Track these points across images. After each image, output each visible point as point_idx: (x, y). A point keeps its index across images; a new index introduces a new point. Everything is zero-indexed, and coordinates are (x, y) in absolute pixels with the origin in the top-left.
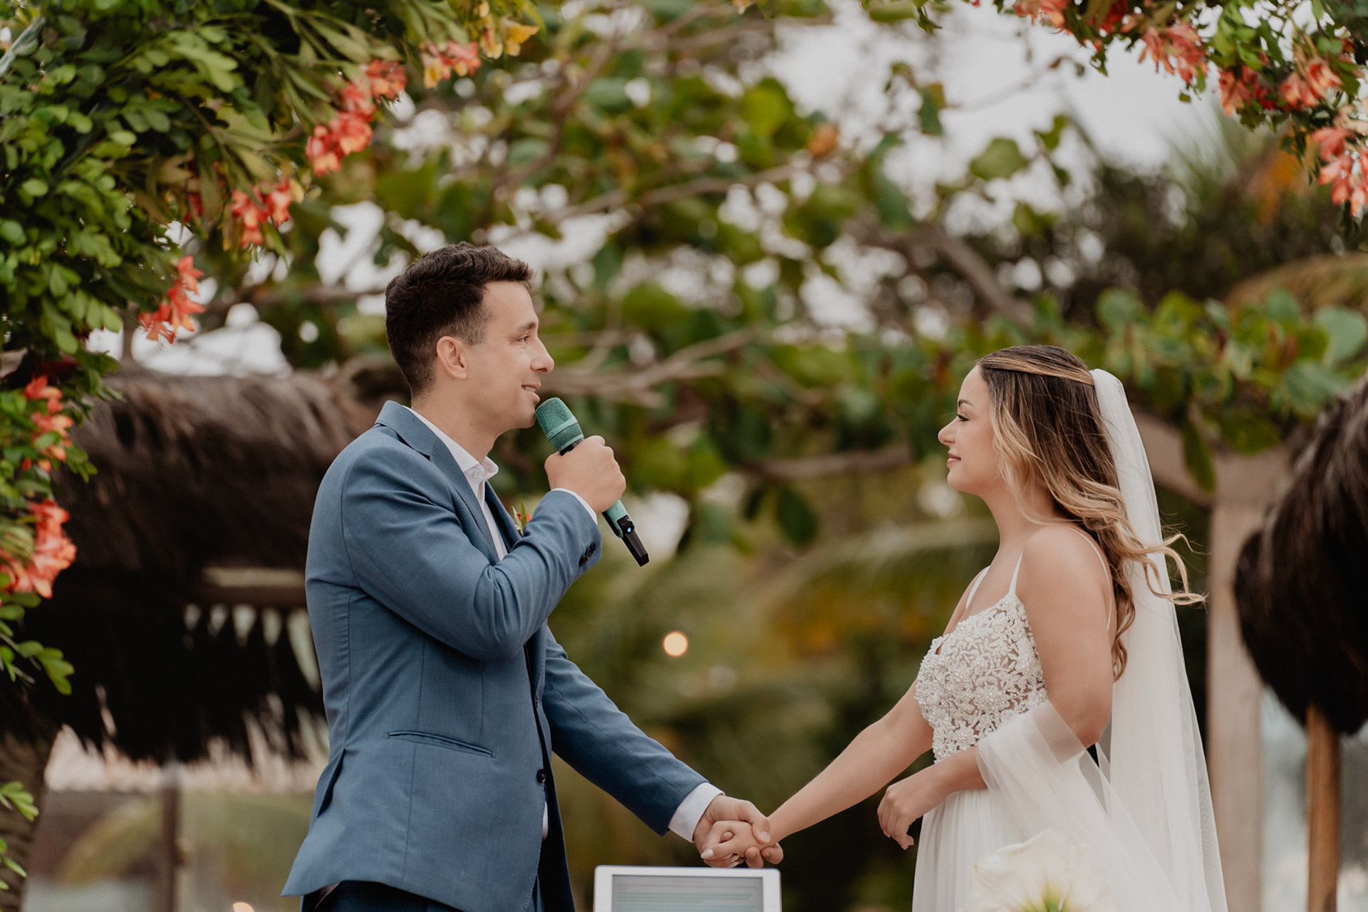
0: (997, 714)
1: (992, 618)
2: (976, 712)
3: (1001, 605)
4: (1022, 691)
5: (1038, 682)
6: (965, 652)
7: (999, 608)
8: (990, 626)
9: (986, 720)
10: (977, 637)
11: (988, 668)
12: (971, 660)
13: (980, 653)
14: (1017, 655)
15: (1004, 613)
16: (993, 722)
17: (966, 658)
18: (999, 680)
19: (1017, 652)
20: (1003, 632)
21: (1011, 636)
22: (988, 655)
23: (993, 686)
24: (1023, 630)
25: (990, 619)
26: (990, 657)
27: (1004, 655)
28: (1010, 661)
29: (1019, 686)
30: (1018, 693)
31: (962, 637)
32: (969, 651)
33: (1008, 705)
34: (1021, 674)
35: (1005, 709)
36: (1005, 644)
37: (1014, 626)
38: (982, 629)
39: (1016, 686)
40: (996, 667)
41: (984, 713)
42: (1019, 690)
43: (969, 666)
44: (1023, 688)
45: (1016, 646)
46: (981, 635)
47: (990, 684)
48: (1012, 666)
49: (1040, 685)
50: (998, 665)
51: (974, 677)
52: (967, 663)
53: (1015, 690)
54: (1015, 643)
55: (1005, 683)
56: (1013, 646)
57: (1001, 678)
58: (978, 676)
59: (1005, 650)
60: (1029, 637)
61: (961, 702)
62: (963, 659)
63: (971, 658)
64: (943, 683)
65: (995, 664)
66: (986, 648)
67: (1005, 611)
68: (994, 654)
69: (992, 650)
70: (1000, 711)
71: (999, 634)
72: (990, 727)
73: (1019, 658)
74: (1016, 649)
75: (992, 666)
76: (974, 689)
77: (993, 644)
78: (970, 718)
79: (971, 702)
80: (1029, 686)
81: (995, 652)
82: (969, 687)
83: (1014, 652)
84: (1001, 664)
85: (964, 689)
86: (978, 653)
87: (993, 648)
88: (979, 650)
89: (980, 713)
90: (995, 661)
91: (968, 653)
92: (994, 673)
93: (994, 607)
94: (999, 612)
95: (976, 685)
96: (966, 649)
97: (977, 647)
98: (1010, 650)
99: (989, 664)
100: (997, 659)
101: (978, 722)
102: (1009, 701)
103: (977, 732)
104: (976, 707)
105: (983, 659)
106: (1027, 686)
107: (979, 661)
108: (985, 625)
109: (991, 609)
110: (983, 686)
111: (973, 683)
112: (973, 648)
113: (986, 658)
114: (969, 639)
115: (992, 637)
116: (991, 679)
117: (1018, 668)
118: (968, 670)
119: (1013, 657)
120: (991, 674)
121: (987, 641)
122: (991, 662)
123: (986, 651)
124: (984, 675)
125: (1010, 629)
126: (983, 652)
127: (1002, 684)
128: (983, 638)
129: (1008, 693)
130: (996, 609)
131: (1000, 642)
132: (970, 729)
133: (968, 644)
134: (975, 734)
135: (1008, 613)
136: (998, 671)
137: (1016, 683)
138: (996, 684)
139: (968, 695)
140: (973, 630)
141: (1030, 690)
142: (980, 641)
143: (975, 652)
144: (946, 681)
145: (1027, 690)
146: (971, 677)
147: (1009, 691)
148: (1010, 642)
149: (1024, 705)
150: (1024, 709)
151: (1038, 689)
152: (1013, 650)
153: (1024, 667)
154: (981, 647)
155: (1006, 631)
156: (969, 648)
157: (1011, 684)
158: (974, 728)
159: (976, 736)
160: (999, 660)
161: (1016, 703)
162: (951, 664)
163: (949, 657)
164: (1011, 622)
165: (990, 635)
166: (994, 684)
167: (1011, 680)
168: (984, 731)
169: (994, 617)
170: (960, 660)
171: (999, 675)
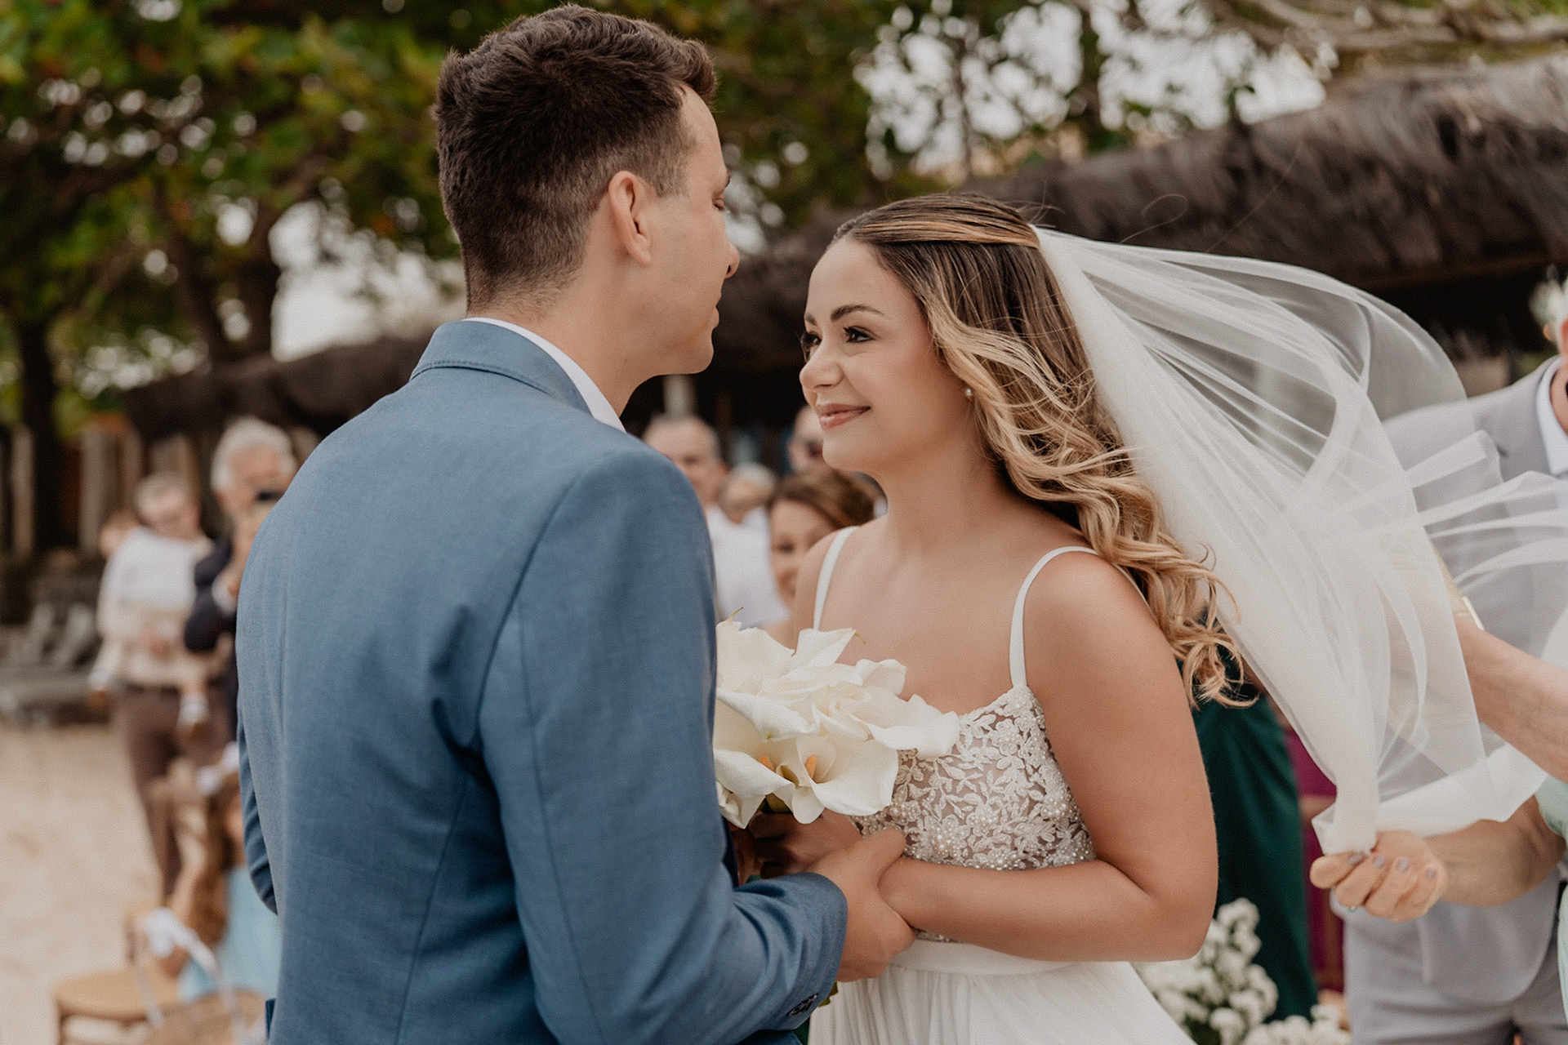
1: (989, 730)
3: (1003, 707)
4: (1049, 844)
5: (1071, 824)
7: (1000, 712)
10: (970, 766)
11: (998, 823)
13: (985, 799)
14: (1044, 790)
15: (1009, 721)
17: (957, 809)
18: (1014, 837)
19: (1044, 784)
20: (1016, 754)
21: (1032, 760)
22: (998, 800)
24: (1045, 746)
25: (986, 733)
26: (1000, 804)
27: (1024, 795)
28: (1033, 803)
29: (1044, 839)
30: (1041, 850)
32: (961, 794)
34: (1048, 819)
36: (1023, 775)
37: (1030, 740)
38: (976, 752)
39: (1040, 841)
40: (1010, 819)
42: (1044, 845)
43: (962, 821)
44: (1050, 841)
45: (1041, 774)
46: (979, 765)
47: (998, 846)
48: (1035, 812)
49: (1074, 828)
50: (1015, 813)
51: (971, 841)
52: (959, 818)
53: (1038, 848)
54: (1037, 769)
55: (1023, 841)
56: (1036, 776)
57: (1019, 833)
58: (978, 839)
59: (1023, 785)
62: (949, 810)
63: (967, 808)
65: (1009, 813)
66: (993, 788)
67: (1012, 716)
68: (1007, 798)
69: (1002, 791)
71: (1009, 760)
74: (1041, 780)
75: (1005, 818)
76: (969, 855)
77: (1002, 779)
80: (1059, 835)
81: (1009, 793)
83: (1039, 786)
84: (1019, 811)
86: (980, 799)
87: (1004, 785)
88: (980, 793)
90: (1010, 809)
91: (960, 799)
92: (1008, 829)
93: (988, 709)
94: (1001, 718)
95: (975, 850)
96: (954, 792)
97: (972, 787)
98: (1031, 785)
99: (1000, 815)
100: (1012, 803)
102: (1026, 861)
105: (989, 808)
106: (1054, 835)
107: (983, 816)
108: (977, 742)
109: (982, 713)
111: (970, 850)
112: (967, 789)
113: (994, 806)
114: (955, 772)
115: (999, 765)
116: (1002, 839)
118: (963, 831)
119: (1036, 795)
120: (1003, 832)
121: (990, 775)
122: (1004, 812)
123: (994, 794)
124: (989, 834)
125: (1024, 748)
126: (988, 797)
127: (1017, 844)
129: (1025, 852)
130: (992, 713)
131: (1013, 773)
135: (1018, 719)
136: (1014, 825)
137: (1040, 834)
138: (1007, 843)
141: (1061, 842)
142: (976, 775)
143: (971, 797)
145: (1056, 842)
146: (966, 840)
147: (1027, 849)
148: (1030, 770)
152: (1035, 781)
153: (1058, 812)
154: (984, 790)
155: (1020, 752)
156: (959, 788)
157: (1031, 841)
164: (1024, 735)
165: (994, 761)
166: (1004, 845)
167: (1031, 831)
169: (993, 726)
170: (944, 813)
171: (1015, 831)
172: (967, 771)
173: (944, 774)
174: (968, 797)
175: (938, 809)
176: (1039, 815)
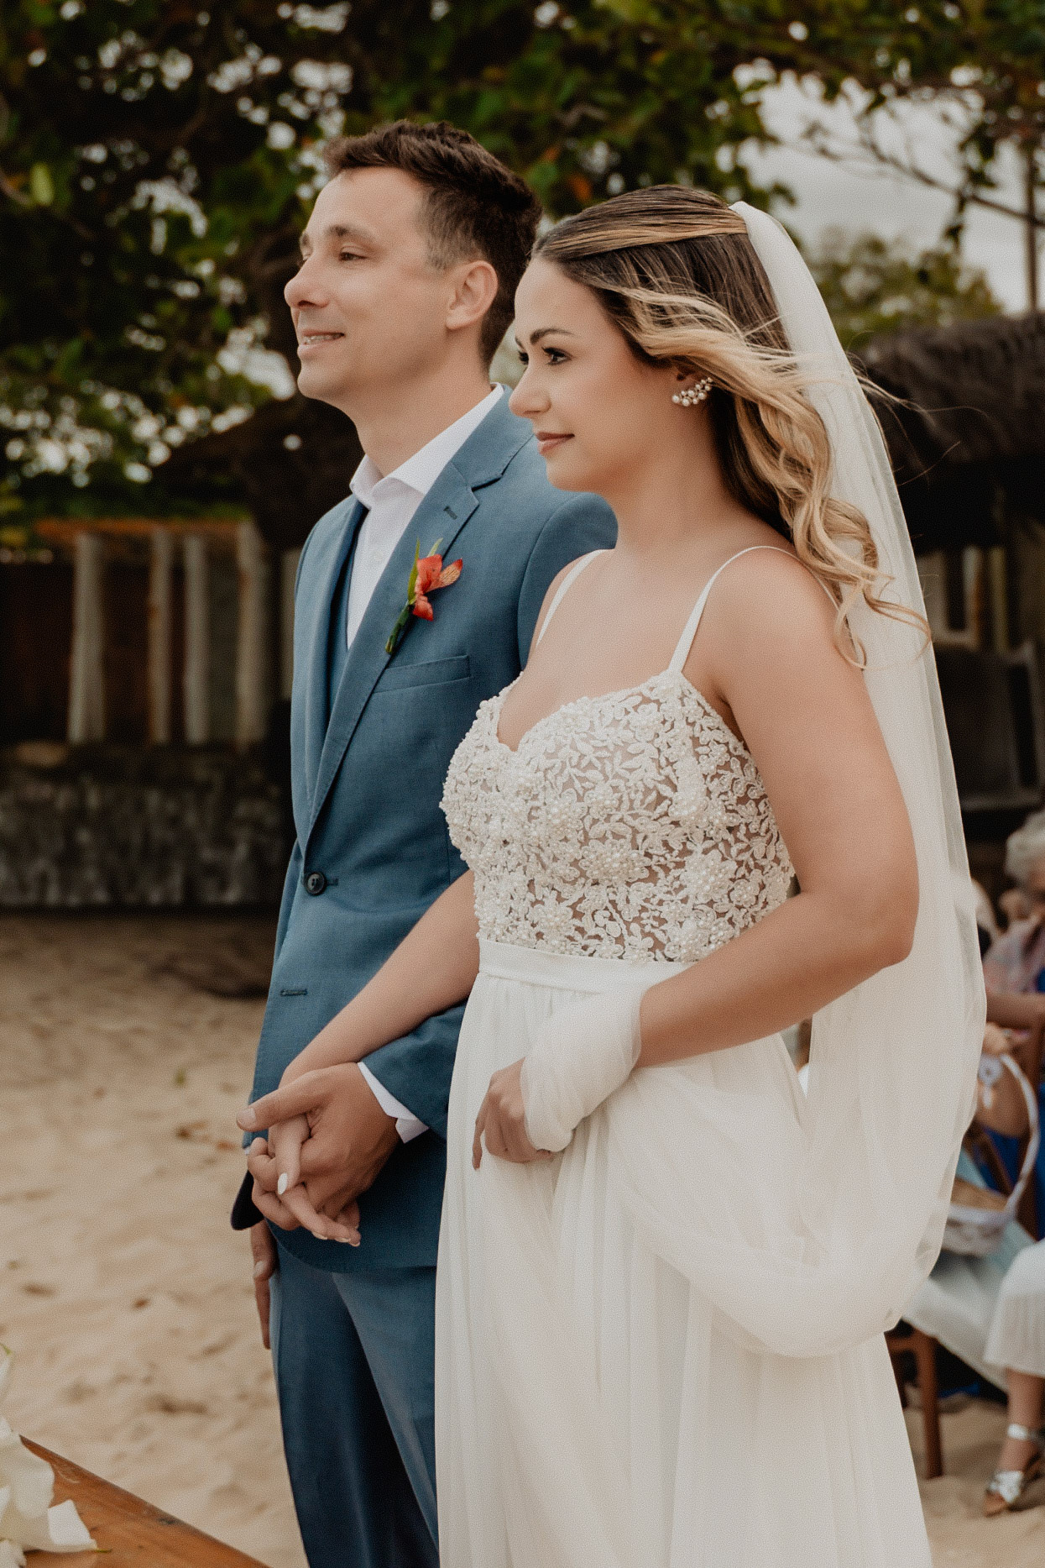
0: (623, 888)
1: (632, 710)
2: (582, 880)
3: (652, 689)
4: (675, 853)
5: (706, 838)
6: (575, 771)
7: (647, 693)
8: (627, 727)
9: (597, 897)
10: (601, 744)
11: (618, 809)
12: (586, 790)
13: (606, 778)
14: (675, 789)
15: (654, 706)
16: (613, 903)
17: (577, 784)
18: (635, 831)
19: (675, 782)
20: (651, 742)
21: (666, 752)
22: (621, 783)
23: (622, 841)
24: (689, 743)
25: (627, 713)
26: (622, 788)
27: (651, 786)
28: (660, 798)
29: (671, 844)
30: (668, 856)
31: (569, 741)
32: (584, 770)
33: (646, 874)
34: (676, 824)
35: (639, 880)
36: (654, 766)
37: (672, 733)
38: (612, 730)
39: (666, 844)
40: (631, 808)
41: (596, 883)
42: (671, 850)
43: (580, 799)
44: (677, 847)
45: (675, 771)
46: (609, 742)
47: (617, 836)
48: (660, 810)
49: (709, 844)
50: (637, 803)
51: (588, 822)
52: (578, 795)
53: (663, 851)
54: (672, 764)
55: (645, 838)
56: (668, 770)
57: (641, 828)
58: (595, 821)
59: (652, 776)
60: (697, 755)
61: (555, 859)
62: (569, 784)
63: (587, 785)
64: (524, 818)
65: (632, 801)
66: (617, 769)
67: (658, 702)
68: (631, 784)
69: (627, 775)
70: (629, 884)
71: (643, 745)
72: (606, 909)
73: (676, 797)
74: (673, 777)
75: (626, 805)
76: (586, 840)
77: (629, 764)
78: (566, 890)
79: (575, 863)
80: (689, 846)
81: (633, 778)
82: (575, 837)
83: (668, 781)
84: (642, 802)
85: (566, 840)
86: (601, 777)
87: (631, 770)
88: (603, 772)
89: (590, 881)
90: (633, 796)
91: (582, 775)
92: (629, 819)
93: (636, 690)
94: (646, 700)
95: (591, 835)
96: (577, 766)
97: (598, 764)
98: (662, 778)
99: (620, 800)
100: (637, 792)
101: (584, 898)
102: (649, 867)
103: (578, 915)
104: (583, 874)
105: (611, 790)
106: (684, 844)
107: (602, 795)
108: (615, 722)
109: (629, 692)
110: (603, 839)
111: (586, 833)
112: (591, 765)
113: (615, 789)
114: (585, 748)
115: (631, 749)
116: (621, 829)
117: (675, 814)
118: (578, 808)
119: (666, 791)
120: (621, 820)
121: (619, 756)
122: (625, 798)
123: (617, 776)
124: (607, 820)
125: (663, 738)
126: (611, 777)
127: (639, 840)
128: (611, 748)
129: (647, 855)
130: (640, 694)
131: (645, 761)
132: (564, 907)
133: (582, 756)
134: (574, 917)
135: (663, 707)
136: (635, 816)
137: (667, 838)
138: (629, 837)
139: (572, 851)
140: (592, 727)
141: (690, 852)
142: (605, 754)
143: (591, 774)
144: (530, 818)
145: (686, 852)
146: (582, 819)
147: (650, 851)
148: (663, 762)
149: (678, 878)
150: (677, 884)
151: (705, 852)
152: (667, 777)
153: (685, 813)
154: (608, 769)
155: (657, 741)
156: (584, 763)
157: (655, 841)
158: (573, 907)
159: (577, 922)
160: (640, 796)
161: (661, 874)
162: (545, 788)
163: (541, 774)
164: (668, 725)
165: (626, 744)
166: (624, 837)
167: (655, 831)
168: (593, 914)
169: (636, 708)
170: (565, 786)
171: (635, 823)
172: (597, 748)
173: (574, 747)
174: (590, 774)
175: (561, 781)
176: (666, 814)
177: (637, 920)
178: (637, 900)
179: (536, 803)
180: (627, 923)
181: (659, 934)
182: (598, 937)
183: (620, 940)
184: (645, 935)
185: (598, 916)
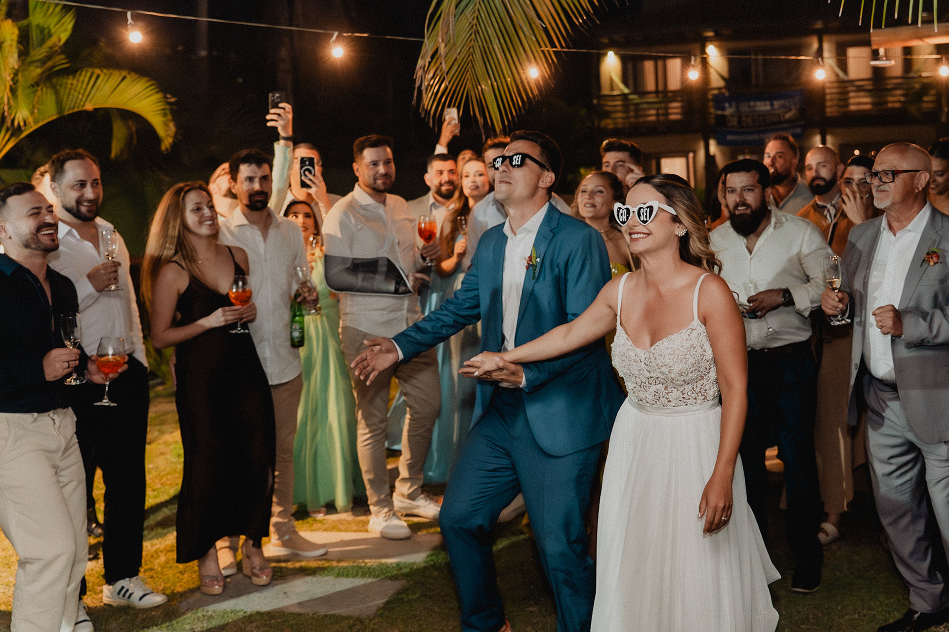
172: (686, 349)
173: (678, 349)
177: (700, 392)
178: (699, 387)
179: (671, 368)
180: (697, 394)
181: (705, 394)
182: (689, 399)
183: (695, 399)
184: (702, 395)
185: (689, 394)
